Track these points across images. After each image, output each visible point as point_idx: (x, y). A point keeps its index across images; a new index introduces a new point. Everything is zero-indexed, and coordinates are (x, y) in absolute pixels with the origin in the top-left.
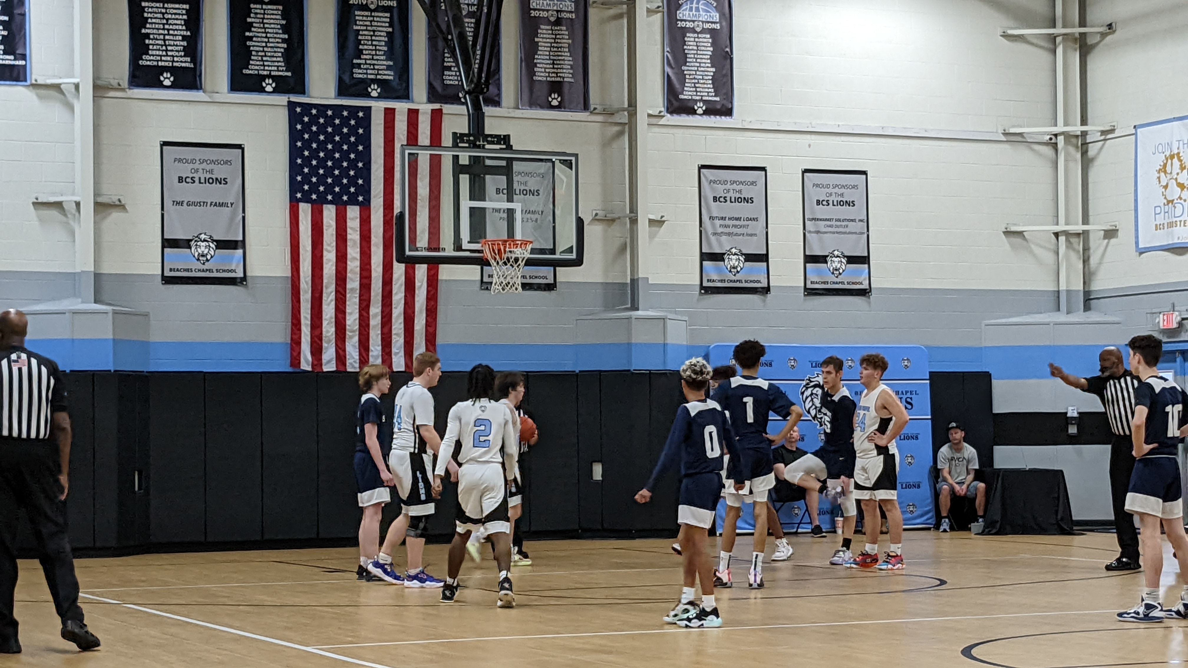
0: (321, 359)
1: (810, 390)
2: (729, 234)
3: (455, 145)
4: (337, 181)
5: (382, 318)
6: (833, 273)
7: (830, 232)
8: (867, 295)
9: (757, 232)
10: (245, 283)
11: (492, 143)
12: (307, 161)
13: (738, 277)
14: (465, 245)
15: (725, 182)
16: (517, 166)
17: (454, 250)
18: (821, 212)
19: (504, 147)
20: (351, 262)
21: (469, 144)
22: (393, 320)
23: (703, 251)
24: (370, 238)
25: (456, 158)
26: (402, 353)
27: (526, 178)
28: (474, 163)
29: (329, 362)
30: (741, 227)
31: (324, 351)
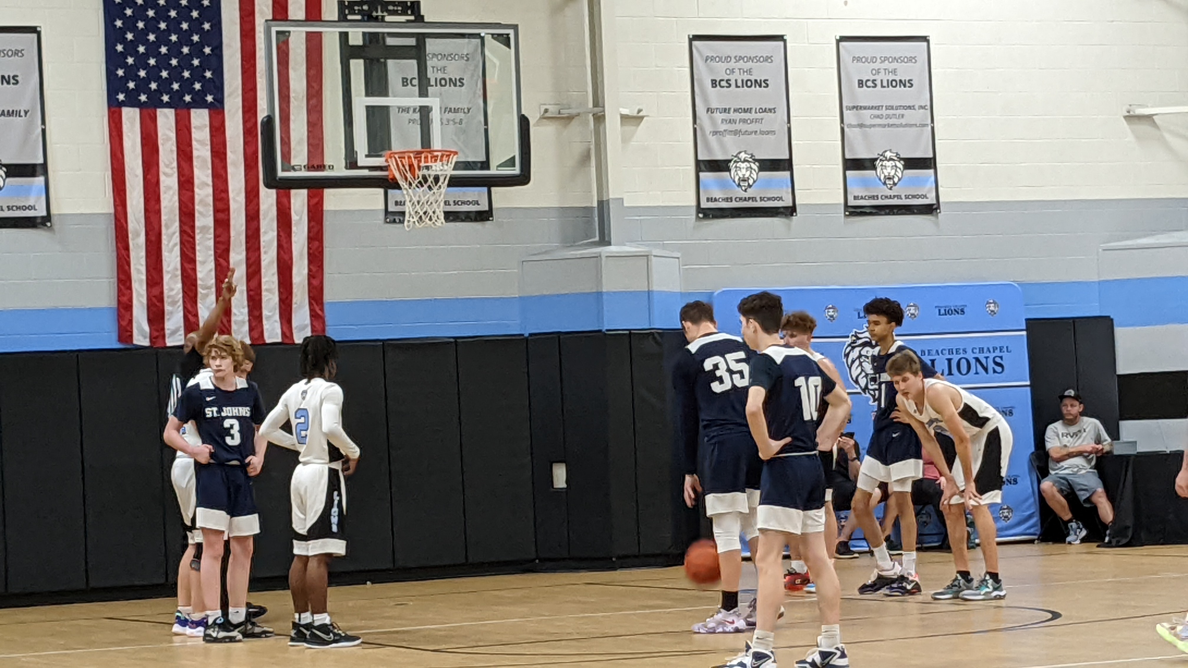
0: (163, 329)
1: (857, 350)
2: (736, 133)
3: (342, 18)
4: (175, 74)
5: (248, 266)
6: (885, 183)
7: (879, 125)
8: (935, 213)
9: (775, 128)
10: (49, 224)
11: (394, 13)
12: (131, 48)
13: (750, 193)
14: (362, 160)
15: (728, 58)
16: (431, 45)
17: (346, 168)
18: (865, 97)
19: (412, 18)
20: (200, 189)
21: (363, 16)
22: (263, 271)
23: (700, 158)
24: (225, 154)
25: (344, 36)
26: (277, 317)
27: (444, 62)
28: (370, 42)
29: (174, 332)
30: (752, 122)
31: (166, 317)
